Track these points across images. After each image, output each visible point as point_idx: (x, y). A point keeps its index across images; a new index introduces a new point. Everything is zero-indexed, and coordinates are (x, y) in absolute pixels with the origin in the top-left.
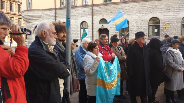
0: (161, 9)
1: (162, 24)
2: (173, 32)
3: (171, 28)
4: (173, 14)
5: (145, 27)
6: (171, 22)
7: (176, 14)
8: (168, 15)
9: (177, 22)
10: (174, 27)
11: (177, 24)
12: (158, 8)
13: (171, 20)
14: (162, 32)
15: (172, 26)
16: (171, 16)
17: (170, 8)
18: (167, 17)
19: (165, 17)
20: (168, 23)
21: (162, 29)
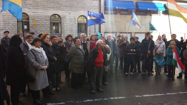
0: (29, 5)
1: (32, 21)
2: (43, 29)
3: (40, 25)
4: (42, 12)
5: (13, 23)
6: (40, 19)
7: (44, 12)
8: (37, 12)
9: (46, 20)
10: (43, 24)
11: (46, 22)
12: (26, 3)
13: (40, 17)
14: (32, 29)
15: (41, 23)
16: (40, 14)
17: (38, 5)
18: (36, 14)
19: (34, 13)
20: (37, 19)
21: (32, 25)
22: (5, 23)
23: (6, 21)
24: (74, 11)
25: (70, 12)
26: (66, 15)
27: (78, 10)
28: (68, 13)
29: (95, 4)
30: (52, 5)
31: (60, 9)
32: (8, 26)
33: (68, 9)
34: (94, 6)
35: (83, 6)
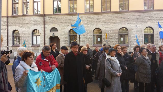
0: (102, 22)
1: (104, 34)
2: (112, 41)
3: (110, 37)
4: (112, 26)
5: (90, 36)
6: (110, 33)
7: (114, 26)
9: (115, 33)
10: (113, 37)
11: (115, 34)
12: (100, 21)
13: (111, 31)
14: (104, 41)
16: (110, 28)
17: (109, 21)
18: (107, 28)
19: (105, 28)
20: (108, 33)
21: (104, 38)
22: (84, 36)
23: (85, 35)
24: (141, 23)
25: (136, 24)
26: (133, 27)
27: (144, 22)
28: (135, 26)
30: (120, 20)
31: (128, 23)
32: (86, 39)
33: (135, 22)
35: (150, 18)
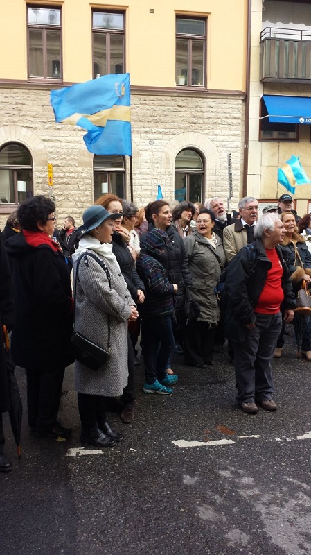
0: (32, 119)
1: (40, 168)
2: (72, 192)
3: (65, 180)
4: (70, 139)
6: (64, 162)
8: (54, 138)
9: (81, 164)
10: (73, 177)
11: (80, 169)
12: (22, 113)
13: (65, 154)
14: (41, 192)
15: (67, 174)
16: (63, 144)
18: (51, 144)
19: (45, 143)
20: (55, 163)
21: (40, 180)
24: (166, 133)
25: (151, 136)
26: (141, 147)
27: (175, 131)
28: (147, 142)
29: (230, 110)
33: (147, 130)
34: (228, 115)
35: (195, 117)
